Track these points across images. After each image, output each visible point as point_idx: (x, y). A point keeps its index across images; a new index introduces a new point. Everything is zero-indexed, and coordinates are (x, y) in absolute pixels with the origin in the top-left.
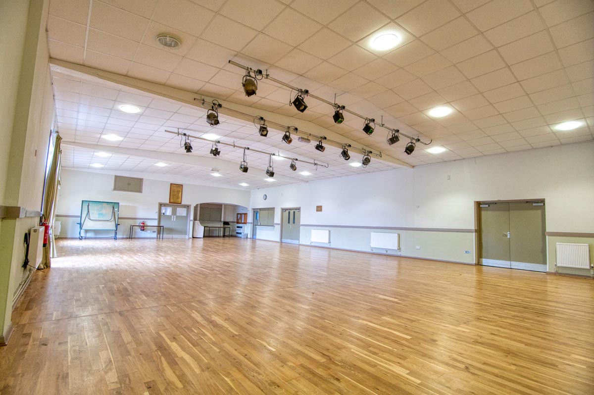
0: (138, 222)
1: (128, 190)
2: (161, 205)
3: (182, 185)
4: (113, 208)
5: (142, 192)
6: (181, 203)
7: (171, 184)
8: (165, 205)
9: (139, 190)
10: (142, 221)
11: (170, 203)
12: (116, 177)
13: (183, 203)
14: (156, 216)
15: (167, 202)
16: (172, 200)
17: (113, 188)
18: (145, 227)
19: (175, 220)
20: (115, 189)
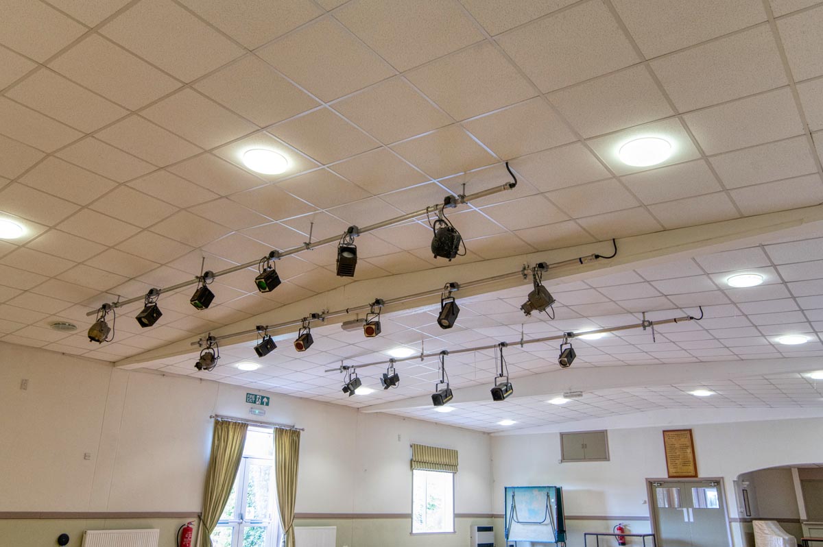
0: (612, 526)
1: (584, 459)
2: (652, 485)
3: (690, 431)
4: (548, 496)
5: (609, 460)
6: (696, 476)
7: (664, 431)
8: (661, 483)
9: (605, 457)
10: (617, 523)
11: (669, 477)
12: (562, 435)
13: (703, 473)
14: (645, 511)
15: (664, 475)
16: (672, 471)
17: (560, 458)
18: (627, 538)
19: (692, 520)
20: (564, 459)
